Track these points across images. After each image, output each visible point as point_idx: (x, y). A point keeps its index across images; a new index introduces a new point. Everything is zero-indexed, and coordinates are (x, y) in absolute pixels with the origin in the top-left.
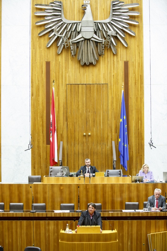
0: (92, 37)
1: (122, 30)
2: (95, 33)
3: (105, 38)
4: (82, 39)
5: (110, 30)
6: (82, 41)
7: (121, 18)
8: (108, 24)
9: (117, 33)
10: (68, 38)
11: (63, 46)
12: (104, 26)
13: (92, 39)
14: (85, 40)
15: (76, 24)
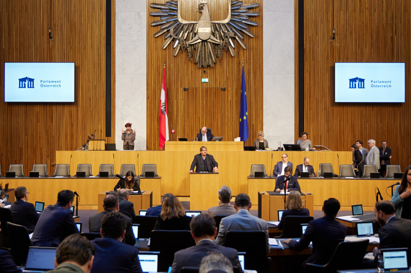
0: (209, 38)
1: (241, 31)
2: (213, 34)
3: (223, 40)
4: (200, 41)
5: (228, 31)
6: (199, 42)
7: (240, 19)
8: (226, 25)
9: (235, 34)
10: (185, 40)
11: (179, 48)
12: (222, 27)
13: (209, 40)
14: (202, 42)
15: (192, 25)
